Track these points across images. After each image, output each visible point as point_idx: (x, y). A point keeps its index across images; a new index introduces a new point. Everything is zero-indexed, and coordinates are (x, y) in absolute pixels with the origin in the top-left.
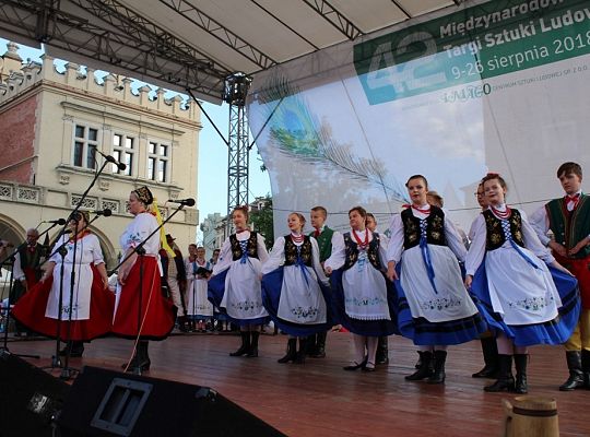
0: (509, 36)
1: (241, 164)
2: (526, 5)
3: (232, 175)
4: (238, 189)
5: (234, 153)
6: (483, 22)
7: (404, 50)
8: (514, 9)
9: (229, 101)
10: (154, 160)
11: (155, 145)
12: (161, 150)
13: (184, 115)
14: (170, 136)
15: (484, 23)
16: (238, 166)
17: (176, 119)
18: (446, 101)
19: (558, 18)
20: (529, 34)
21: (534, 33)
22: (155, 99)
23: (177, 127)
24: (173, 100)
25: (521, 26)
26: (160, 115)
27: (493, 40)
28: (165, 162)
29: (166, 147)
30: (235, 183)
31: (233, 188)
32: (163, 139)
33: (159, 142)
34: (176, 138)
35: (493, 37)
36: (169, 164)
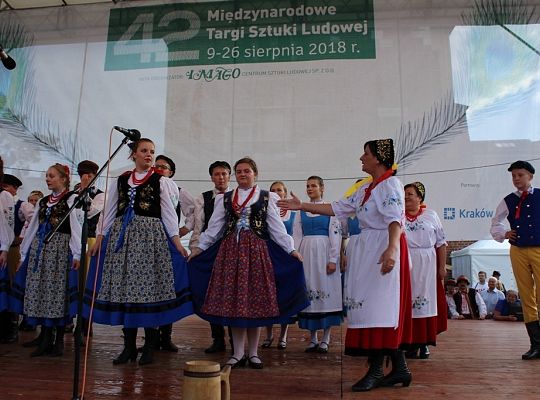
0: (272, 33)
2: (293, 10)
6: (251, 15)
7: (166, 25)
8: (281, 10)
15: (253, 17)
19: (318, 27)
20: (290, 34)
21: (295, 33)
25: (285, 26)
27: (256, 32)
35: (257, 30)
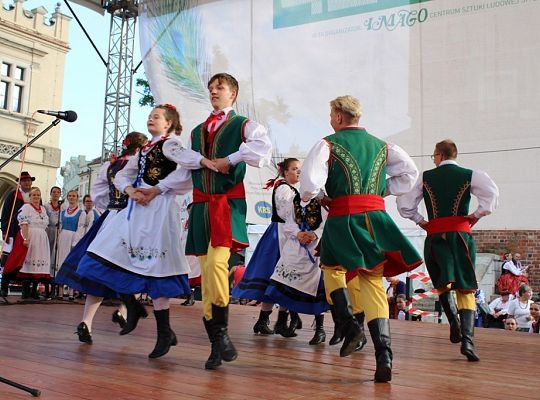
1: (122, 91)
3: (110, 103)
4: (116, 122)
5: (114, 76)
9: (111, 9)
10: (8, 84)
11: (9, 66)
12: (17, 73)
13: (47, 31)
14: (28, 57)
16: (118, 93)
17: (37, 35)
18: (369, 29)
22: (12, 8)
23: (38, 46)
24: (35, 11)
26: (17, 29)
28: (21, 88)
29: (23, 70)
30: (114, 114)
31: (110, 120)
32: (20, 59)
33: (15, 62)
34: (36, 59)
36: (26, 92)
